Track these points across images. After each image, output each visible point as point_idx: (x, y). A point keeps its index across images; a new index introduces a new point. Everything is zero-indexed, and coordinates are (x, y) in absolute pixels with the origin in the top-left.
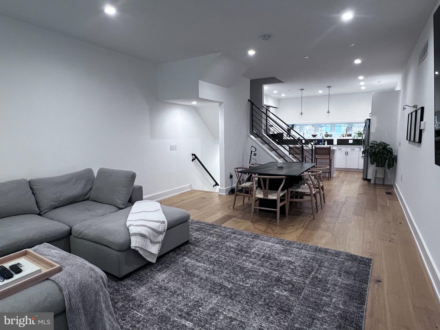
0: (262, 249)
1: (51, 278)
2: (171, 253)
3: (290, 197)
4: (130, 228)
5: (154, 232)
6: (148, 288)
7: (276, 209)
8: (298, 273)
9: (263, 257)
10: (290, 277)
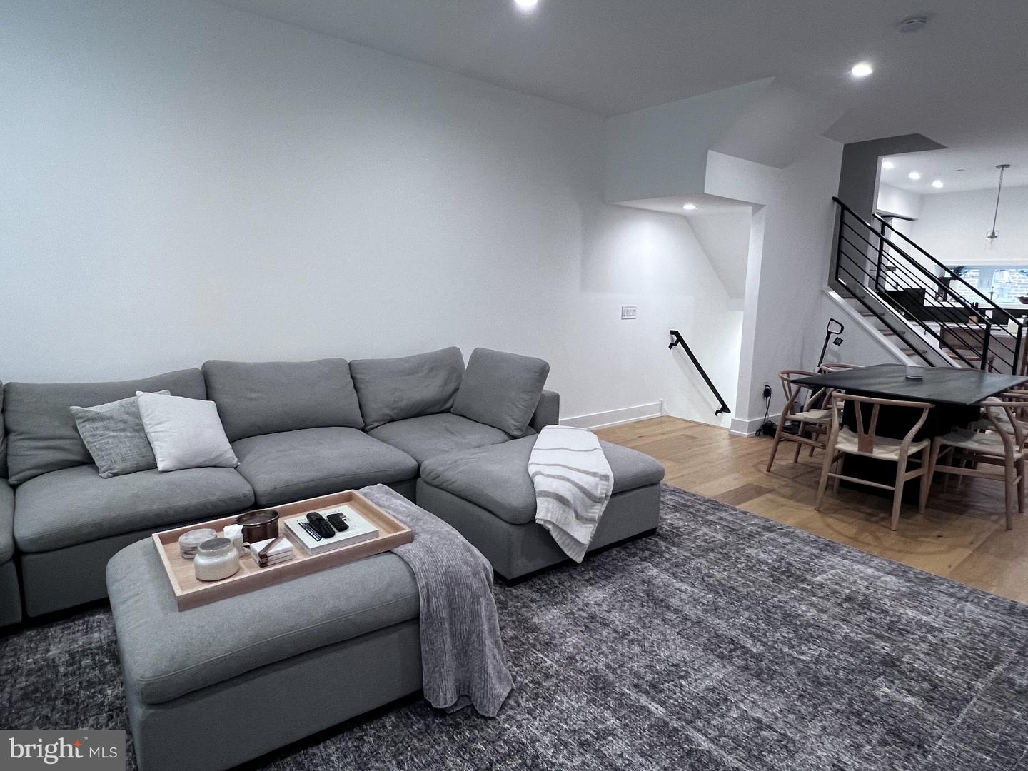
0: (845, 580)
1: (396, 550)
2: (615, 548)
3: (937, 460)
4: (537, 479)
5: (584, 496)
6: (565, 612)
7: (894, 486)
8: (951, 659)
9: (849, 599)
10: (925, 663)
